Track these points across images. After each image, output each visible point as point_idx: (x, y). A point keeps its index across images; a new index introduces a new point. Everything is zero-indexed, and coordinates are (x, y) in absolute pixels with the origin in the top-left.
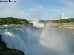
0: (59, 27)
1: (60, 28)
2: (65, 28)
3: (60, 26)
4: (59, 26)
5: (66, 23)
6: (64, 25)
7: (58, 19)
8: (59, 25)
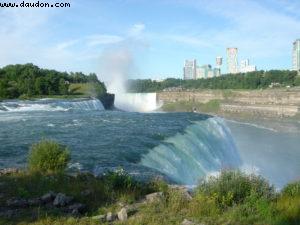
0: (224, 107)
1: (227, 112)
2: (249, 110)
3: (226, 102)
4: (223, 102)
5: (248, 88)
6: (242, 100)
7: (211, 75)
8: (222, 98)
